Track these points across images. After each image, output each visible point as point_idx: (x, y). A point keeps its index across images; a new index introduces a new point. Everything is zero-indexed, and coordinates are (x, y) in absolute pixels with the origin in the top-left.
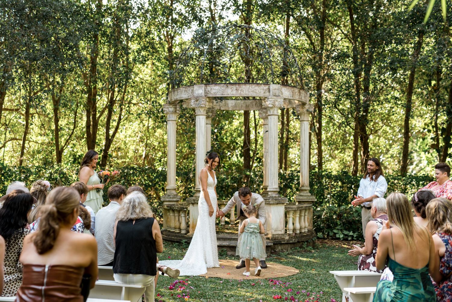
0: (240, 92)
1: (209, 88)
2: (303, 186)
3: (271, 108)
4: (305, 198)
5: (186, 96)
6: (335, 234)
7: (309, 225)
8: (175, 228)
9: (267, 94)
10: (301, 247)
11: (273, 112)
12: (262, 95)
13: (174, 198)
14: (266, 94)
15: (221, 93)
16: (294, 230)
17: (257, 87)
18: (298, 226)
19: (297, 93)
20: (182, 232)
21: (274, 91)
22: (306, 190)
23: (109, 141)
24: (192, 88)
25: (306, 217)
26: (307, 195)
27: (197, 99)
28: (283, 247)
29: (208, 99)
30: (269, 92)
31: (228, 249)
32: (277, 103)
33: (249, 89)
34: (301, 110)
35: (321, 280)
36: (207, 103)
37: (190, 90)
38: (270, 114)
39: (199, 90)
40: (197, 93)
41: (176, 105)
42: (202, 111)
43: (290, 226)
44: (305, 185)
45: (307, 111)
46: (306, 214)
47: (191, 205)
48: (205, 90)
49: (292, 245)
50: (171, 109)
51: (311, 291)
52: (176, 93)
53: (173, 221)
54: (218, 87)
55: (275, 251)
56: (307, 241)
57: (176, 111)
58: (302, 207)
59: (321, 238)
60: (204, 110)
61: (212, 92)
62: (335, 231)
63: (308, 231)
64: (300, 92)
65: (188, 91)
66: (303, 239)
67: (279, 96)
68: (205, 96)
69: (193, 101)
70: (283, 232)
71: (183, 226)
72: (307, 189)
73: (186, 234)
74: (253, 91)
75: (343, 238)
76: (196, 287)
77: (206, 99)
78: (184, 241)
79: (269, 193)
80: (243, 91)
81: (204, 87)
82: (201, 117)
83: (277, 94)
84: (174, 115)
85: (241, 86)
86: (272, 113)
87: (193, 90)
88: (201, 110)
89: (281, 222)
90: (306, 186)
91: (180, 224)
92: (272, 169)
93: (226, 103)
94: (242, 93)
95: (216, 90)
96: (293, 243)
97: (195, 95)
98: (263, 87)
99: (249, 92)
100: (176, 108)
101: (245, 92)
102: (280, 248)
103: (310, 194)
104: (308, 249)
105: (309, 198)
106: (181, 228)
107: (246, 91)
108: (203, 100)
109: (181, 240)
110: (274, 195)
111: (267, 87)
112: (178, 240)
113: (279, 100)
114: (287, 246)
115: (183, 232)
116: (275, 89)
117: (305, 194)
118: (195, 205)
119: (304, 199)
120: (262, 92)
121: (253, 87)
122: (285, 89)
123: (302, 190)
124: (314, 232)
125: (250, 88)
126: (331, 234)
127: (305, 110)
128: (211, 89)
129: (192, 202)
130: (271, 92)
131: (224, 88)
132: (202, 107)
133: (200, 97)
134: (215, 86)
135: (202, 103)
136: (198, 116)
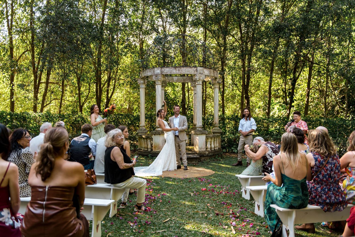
0: (181, 71)
1: (163, 69)
2: (215, 124)
3: (198, 80)
5: (150, 74)
6: (232, 150)
7: (219, 146)
8: (145, 148)
9: (196, 73)
10: (215, 158)
12: (193, 73)
13: (144, 131)
15: (170, 72)
16: (211, 148)
17: (190, 69)
18: (213, 146)
19: (212, 72)
20: (149, 150)
22: (217, 126)
23: (108, 100)
25: (217, 141)
27: (156, 76)
28: (205, 158)
29: (162, 76)
30: (197, 71)
32: (201, 78)
35: (228, 178)
36: (162, 78)
37: (152, 71)
39: (158, 71)
41: (145, 79)
42: (159, 83)
43: (209, 146)
45: (218, 82)
46: (217, 139)
47: (153, 135)
48: (161, 71)
49: (210, 157)
50: (142, 82)
51: (223, 185)
52: (144, 72)
53: (144, 144)
55: (201, 161)
56: (218, 155)
57: (144, 83)
58: (215, 136)
59: (225, 152)
60: (161, 82)
61: (165, 72)
62: (233, 148)
63: (218, 149)
64: (214, 72)
66: (216, 153)
67: (202, 74)
68: (161, 74)
69: (154, 77)
70: (205, 150)
71: (149, 146)
73: (151, 151)
74: (188, 71)
76: (157, 183)
78: (150, 155)
79: (197, 128)
81: (160, 69)
82: (159, 86)
84: (143, 85)
85: (181, 68)
86: (198, 84)
87: (154, 71)
89: (203, 144)
90: (217, 124)
91: (148, 145)
92: (199, 114)
93: (172, 78)
95: (167, 70)
96: (211, 156)
97: (156, 73)
98: (193, 68)
99: (185, 71)
100: (145, 81)
101: (183, 71)
102: (203, 158)
103: (219, 128)
104: (219, 159)
105: (218, 130)
106: (148, 148)
108: (160, 76)
109: (148, 155)
110: (200, 129)
111: (196, 69)
112: (146, 155)
113: (202, 76)
114: (207, 157)
116: (200, 70)
117: (216, 129)
119: (216, 131)
120: (193, 71)
121: (188, 69)
122: (206, 70)
123: (215, 126)
124: (221, 149)
125: (186, 69)
126: (230, 150)
127: (216, 82)
128: (164, 70)
129: (154, 133)
130: (198, 72)
131: (172, 69)
132: (159, 80)
133: (158, 74)
134: (166, 68)
135: (160, 78)
136: (157, 85)
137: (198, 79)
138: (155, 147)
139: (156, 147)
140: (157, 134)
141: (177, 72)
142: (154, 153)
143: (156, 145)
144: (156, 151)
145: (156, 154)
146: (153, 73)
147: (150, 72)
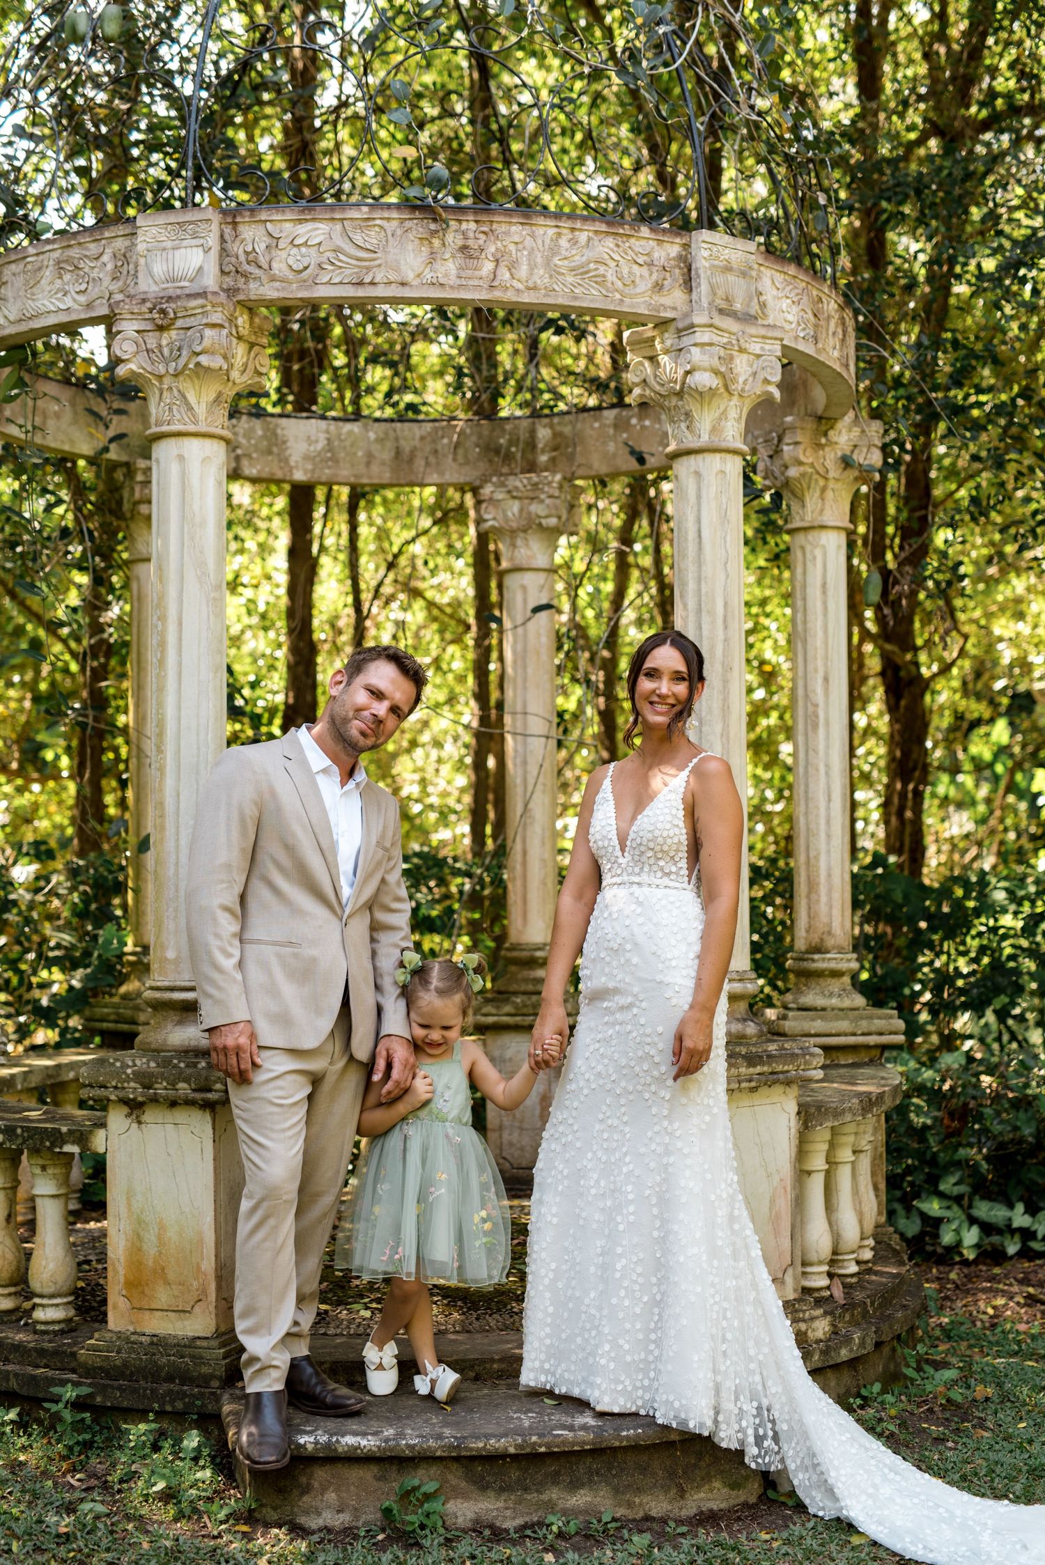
0: (488, 266)
1: (252, 235)
4: (844, 1025)
5: (68, 302)
6: (933, 1224)
7: (878, 1207)
9: (674, 299)
11: (714, 430)
12: (640, 301)
14: (666, 300)
15: (349, 274)
17: (610, 242)
18: (849, 1224)
19: (833, 323)
20: (39, 1315)
21: (719, 279)
22: (836, 974)
24: (120, 244)
26: (847, 1003)
27: (163, 315)
29: (242, 318)
30: (688, 283)
31: (455, 1477)
32: (742, 366)
33: (554, 250)
34: (808, 458)
37: (101, 255)
38: (691, 442)
40: (159, 269)
42: (201, 410)
43: (818, 1230)
44: (830, 942)
45: (846, 462)
47: (117, 1119)
48: (224, 252)
54: (323, 227)
60: (217, 400)
61: (279, 267)
62: (934, 1207)
65: (86, 265)
67: (748, 318)
68: (227, 293)
69: (128, 328)
70: (790, 1288)
71: (51, 1261)
72: (843, 966)
73: (76, 1331)
74: (580, 271)
75: (977, 1246)
77: (232, 320)
78: (69, 1393)
80: (514, 266)
81: (215, 227)
82: (194, 447)
83: (738, 306)
85: (500, 228)
86: (705, 439)
87: (124, 258)
88: (192, 398)
89: (777, 1218)
90: (841, 950)
93: (270, 435)
94: (504, 274)
97: (146, 286)
98: (643, 243)
99: (554, 272)
101: (523, 271)
103: (860, 1001)
105: (864, 1025)
106: (35, 1285)
107: (532, 267)
108: (217, 318)
109: (37, 1383)
111: (672, 248)
112: (13, 1384)
113: (755, 348)
115: (50, 1313)
116: (728, 269)
117: (834, 1001)
118: (148, 1116)
120: (644, 280)
121: (583, 237)
122: (779, 278)
125: (563, 242)
128: (274, 242)
129: (134, 1090)
130: (703, 289)
131: (372, 238)
132: (201, 372)
133: (189, 296)
134: (300, 221)
135: (207, 343)
136: (172, 442)
137: (703, 379)
138: (135, 1285)
139: (160, 1273)
140: (173, 1104)
141: (449, 268)
142: (125, 1364)
143: (150, 1249)
144: (159, 1343)
145: (154, 1374)
146: (115, 287)
147: (67, 277)
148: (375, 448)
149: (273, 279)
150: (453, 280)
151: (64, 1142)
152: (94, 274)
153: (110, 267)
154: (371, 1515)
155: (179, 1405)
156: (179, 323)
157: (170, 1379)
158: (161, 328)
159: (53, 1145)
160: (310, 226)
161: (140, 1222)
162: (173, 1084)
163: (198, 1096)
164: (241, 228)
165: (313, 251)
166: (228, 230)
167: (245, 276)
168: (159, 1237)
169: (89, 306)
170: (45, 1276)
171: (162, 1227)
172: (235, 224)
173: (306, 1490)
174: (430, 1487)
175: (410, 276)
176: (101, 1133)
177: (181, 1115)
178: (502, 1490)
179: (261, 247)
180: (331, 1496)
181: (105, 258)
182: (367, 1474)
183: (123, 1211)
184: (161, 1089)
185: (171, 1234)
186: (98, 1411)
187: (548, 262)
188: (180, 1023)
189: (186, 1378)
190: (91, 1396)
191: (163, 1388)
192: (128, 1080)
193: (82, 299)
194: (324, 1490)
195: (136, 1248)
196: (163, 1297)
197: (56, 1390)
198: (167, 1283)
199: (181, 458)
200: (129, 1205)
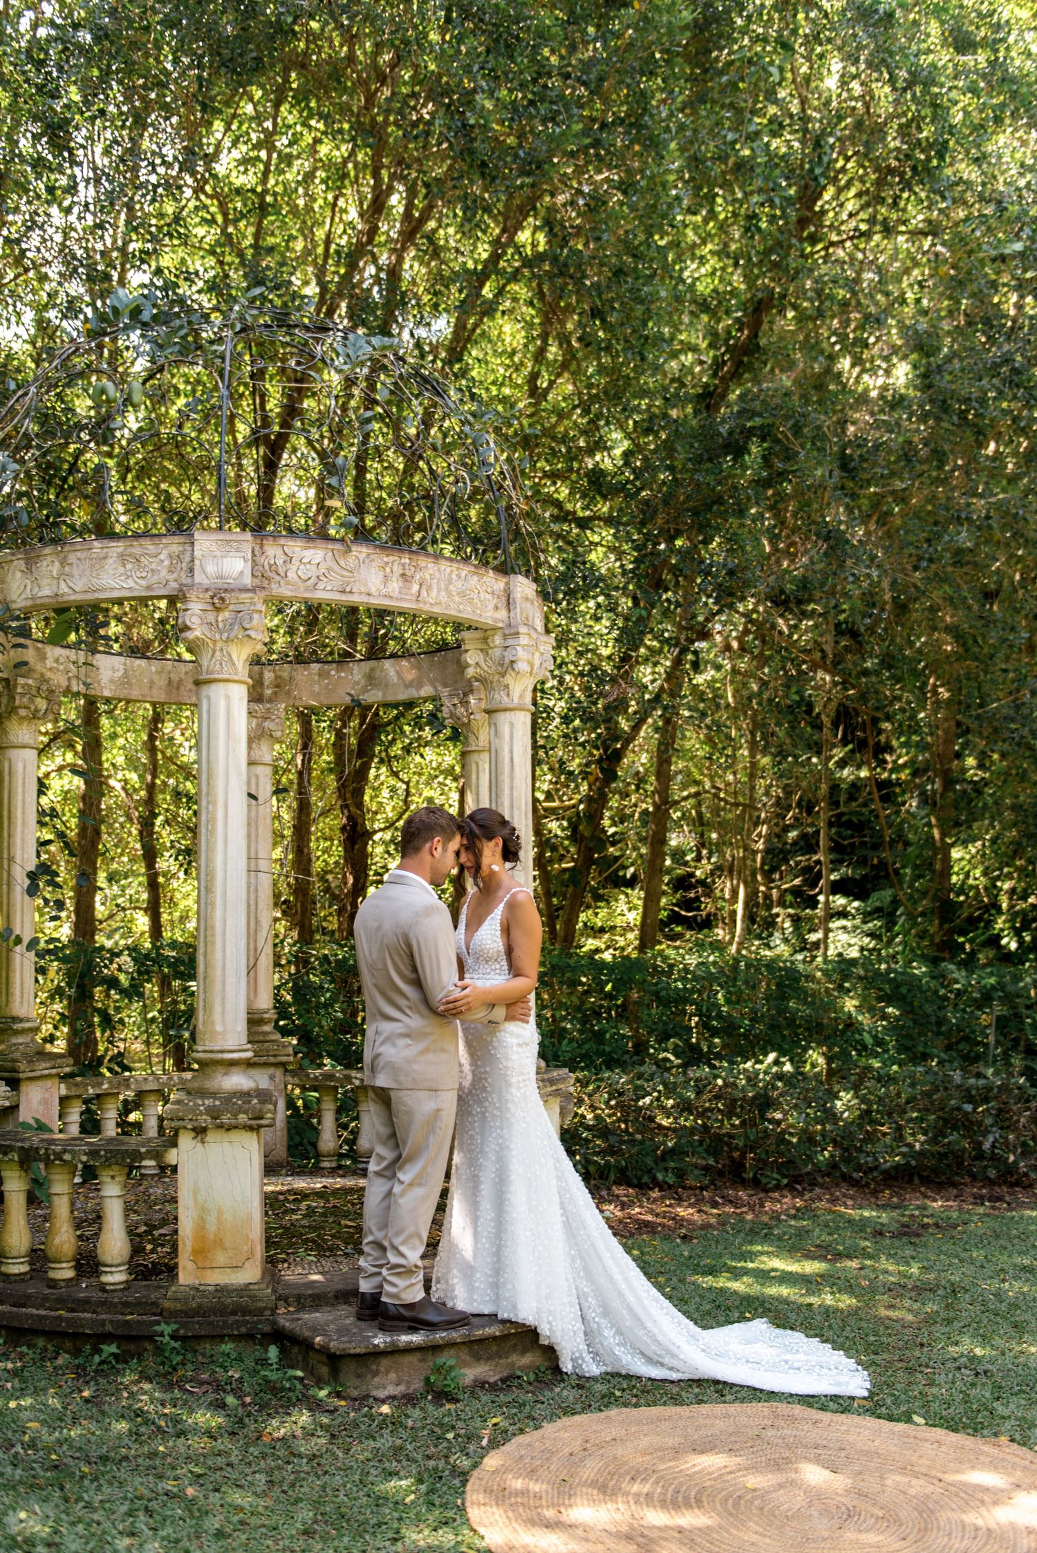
0: (416, 587)
1: (272, 552)
3: (519, 678)
5: (131, 583)
9: (503, 616)
11: (521, 697)
12: (487, 615)
14: (500, 616)
15: (337, 585)
20: (105, 1279)
21: (523, 605)
24: (180, 547)
30: (509, 605)
32: (537, 660)
33: (450, 580)
37: (161, 553)
38: (508, 704)
39: (225, 558)
40: (211, 569)
42: (240, 665)
47: (185, 1140)
48: (255, 562)
54: (320, 553)
60: (248, 659)
61: (293, 577)
65: (146, 559)
68: (256, 589)
69: (194, 608)
71: (118, 1243)
74: (462, 594)
78: (167, 1329)
80: (429, 589)
81: (247, 544)
83: (530, 622)
85: (422, 565)
86: (514, 702)
87: (178, 558)
88: (235, 657)
94: (424, 593)
95: (311, 568)
97: (206, 579)
98: (490, 580)
99: (450, 594)
101: (434, 593)
106: (102, 1259)
107: (439, 590)
111: (502, 584)
115: (114, 1277)
116: (523, 599)
118: (210, 1137)
120: (490, 603)
121: (462, 574)
125: (453, 576)
128: (289, 559)
129: (205, 1120)
130: (516, 610)
131: (350, 563)
132: (245, 640)
133: (241, 590)
134: (306, 548)
135: (255, 622)
136: (221, 685)
139: (219, 1243)
140: (230, 1129)
141: (395, 586)
142: (200, 1306)
143: (211, 1227)
144: (221, 1290)
145: (222, 1311)
146: (171, 577)
147: (129, 566)
148: (156, 677)
149: (288, 583)
150: (396, 594)
151: (142, 1159)
152: (154, 566)
153: (167, 563)
154: (417, 1385)
155: (243, 1330)
156: (231, 607)
157: (234, 1313)
158: (218, 610)
159: (133, 1161)
160: (311, 552)
161: (203, 1209)
162: (235, 1116)
163: (254, 1123)
164: (266, 548)
165: (314, 568)
166: (257, 548)
167: (268, 579)
168: (218, 1219)
169: (149, 588)
170: (115, 1252)
171: (220, 1212)
172: (262, 546)
173: (376, 1373)
174: (452, 1362)
175: (373, 591)
176: (174, 1151)
177: (236, 1135)
178: (489, 1359)
179: (280, 562)
180: (392, 1376)
181: (162, 557)
182: (413, 1359)
183: (191, 1203)
184: (226, 1119)
185: (228, 1216)
186: (183, 1339)
187: (447, 588)
188: (226, 1074)
189: (245, 1311)
190: (177, 1330)
191: (232, 1319)
192: (201, 1114)
193: (143, 583)
194: (387, 1372)
195: (200, 1227)
196: (221, 1258)
197: (157, 1328)
198: (224, 1249)
199: (228, 697)
200: (195, 1199)
